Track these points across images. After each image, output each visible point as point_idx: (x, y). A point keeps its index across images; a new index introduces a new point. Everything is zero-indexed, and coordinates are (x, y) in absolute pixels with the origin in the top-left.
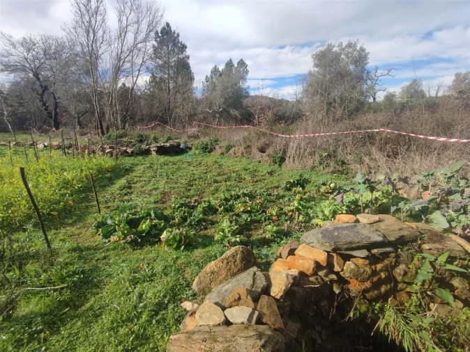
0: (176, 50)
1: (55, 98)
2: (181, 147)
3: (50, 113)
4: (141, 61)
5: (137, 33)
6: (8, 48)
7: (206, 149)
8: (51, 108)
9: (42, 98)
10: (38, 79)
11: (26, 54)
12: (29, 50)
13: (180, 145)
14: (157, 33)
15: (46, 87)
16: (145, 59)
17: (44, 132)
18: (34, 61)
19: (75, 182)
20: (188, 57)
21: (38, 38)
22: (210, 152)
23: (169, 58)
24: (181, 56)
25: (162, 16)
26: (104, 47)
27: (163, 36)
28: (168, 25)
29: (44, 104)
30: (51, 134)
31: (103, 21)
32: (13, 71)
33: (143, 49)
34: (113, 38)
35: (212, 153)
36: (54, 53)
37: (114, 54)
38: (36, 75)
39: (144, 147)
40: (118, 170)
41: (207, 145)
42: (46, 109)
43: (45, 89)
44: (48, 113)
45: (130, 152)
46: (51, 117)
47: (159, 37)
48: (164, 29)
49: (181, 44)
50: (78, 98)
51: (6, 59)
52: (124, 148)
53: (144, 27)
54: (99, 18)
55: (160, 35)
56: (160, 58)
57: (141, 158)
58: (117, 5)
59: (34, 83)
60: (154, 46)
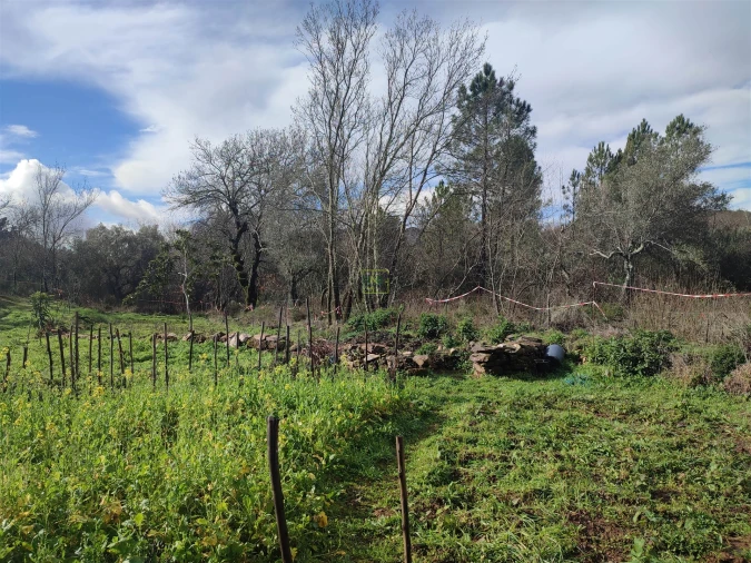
0: (504, 118)
1: (257, 246)
2: (550, 353)
3: (244, 275)
4: (430, 152)
5: (426, 95)
6: (201, 164)
7: (635, 361)
8: (248, 266)
9: (236, 246)
10: (235, 211)
11: (223, 169)
12: (228, 163)
13: (545, 348)
14: (463, 89)
15: (245, 224)
16: (438, 147)
17: (230, 312)
18: (233, 181)
19: (319, 444)
20: (533, 132)
21: (245, 139)
22: (649, 372)
23: (486, 140)
24: (515, 132)
25: (482, 49)
26: (356, 135)
27: (475, 94)
28: (488, 69)
29: (237, 259)
30: (241, 315)
31: (361, 85)
32: (199, 203)
33: (436, 127)
34: (375, 114)
35: (660, 377)
36: (267, 161)
37: (374, 147)
38: (233, 206)
39: (443, 349)
40: (406, 415)
41: (637, 350)
42: (240, 268)
43: (243, 228)
44: (241, 276)
45: (420, 363)
46: (244, 283)
47: (468, 98)
48: (478, 79)
49: (518, 104)
50: (299, 241)
51: (194, 182)
52: (407, 353)
53: (441, 79)
54: (354, 81)
55: (469, 92)
56: (468, 142)
57: (448, 380)
58: (389, 50)
59: (227, 220)
60: (454, 119)
